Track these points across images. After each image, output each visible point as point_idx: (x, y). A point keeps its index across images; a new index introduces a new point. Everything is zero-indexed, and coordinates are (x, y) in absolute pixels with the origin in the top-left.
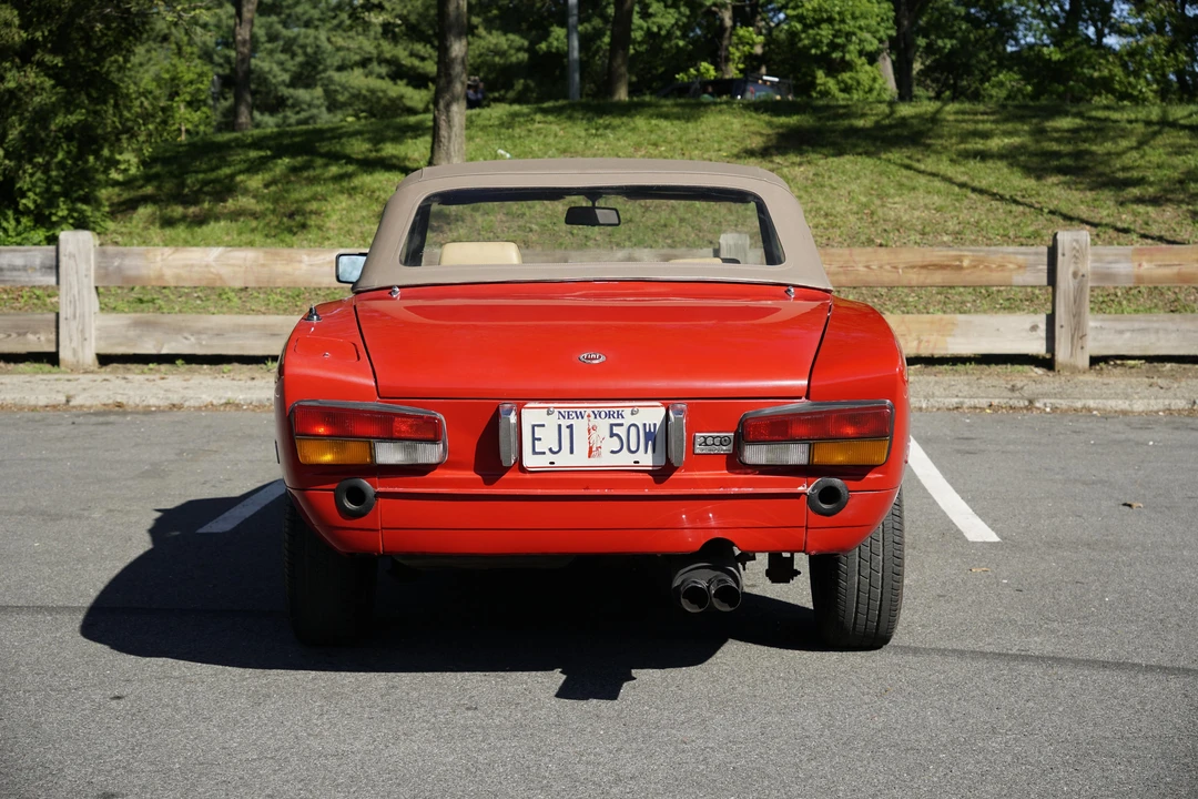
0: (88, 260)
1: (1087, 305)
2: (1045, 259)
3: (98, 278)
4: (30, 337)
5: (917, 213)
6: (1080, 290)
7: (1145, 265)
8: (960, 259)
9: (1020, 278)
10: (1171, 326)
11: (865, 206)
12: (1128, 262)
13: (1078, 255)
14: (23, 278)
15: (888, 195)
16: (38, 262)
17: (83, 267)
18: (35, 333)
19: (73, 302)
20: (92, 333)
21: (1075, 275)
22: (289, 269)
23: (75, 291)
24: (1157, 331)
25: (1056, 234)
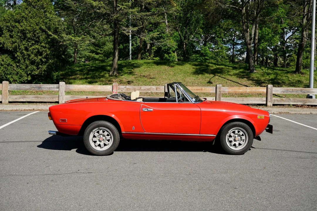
0: (64, 87)
1: (221, 96)
2: (215, 89)
3: (65, 89)
4: (54, 99)
5: (191, 80)
6: (220, 94)
7: (230, 90)
8: (202, 88)
9: (211, 92)
10: (233, 99)
11: (183, 79)
12: (227, 89)
13: (220, 88)
14: (53, 90)
15: (186, 77)
16: (56, 87)
17: (63, 88)
18: (55, 98)
19: (61, 93)
20: (64, 98)
21: (219, 91)
22: (97, 88)
23: (62, 91)
24: (231, 100)
25: (216, 85)
